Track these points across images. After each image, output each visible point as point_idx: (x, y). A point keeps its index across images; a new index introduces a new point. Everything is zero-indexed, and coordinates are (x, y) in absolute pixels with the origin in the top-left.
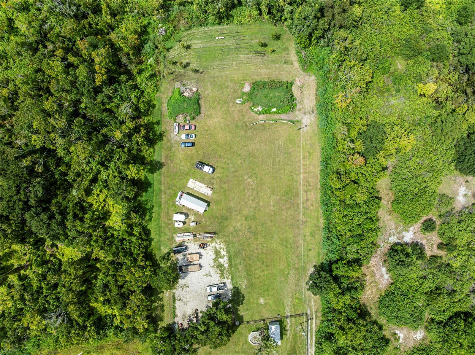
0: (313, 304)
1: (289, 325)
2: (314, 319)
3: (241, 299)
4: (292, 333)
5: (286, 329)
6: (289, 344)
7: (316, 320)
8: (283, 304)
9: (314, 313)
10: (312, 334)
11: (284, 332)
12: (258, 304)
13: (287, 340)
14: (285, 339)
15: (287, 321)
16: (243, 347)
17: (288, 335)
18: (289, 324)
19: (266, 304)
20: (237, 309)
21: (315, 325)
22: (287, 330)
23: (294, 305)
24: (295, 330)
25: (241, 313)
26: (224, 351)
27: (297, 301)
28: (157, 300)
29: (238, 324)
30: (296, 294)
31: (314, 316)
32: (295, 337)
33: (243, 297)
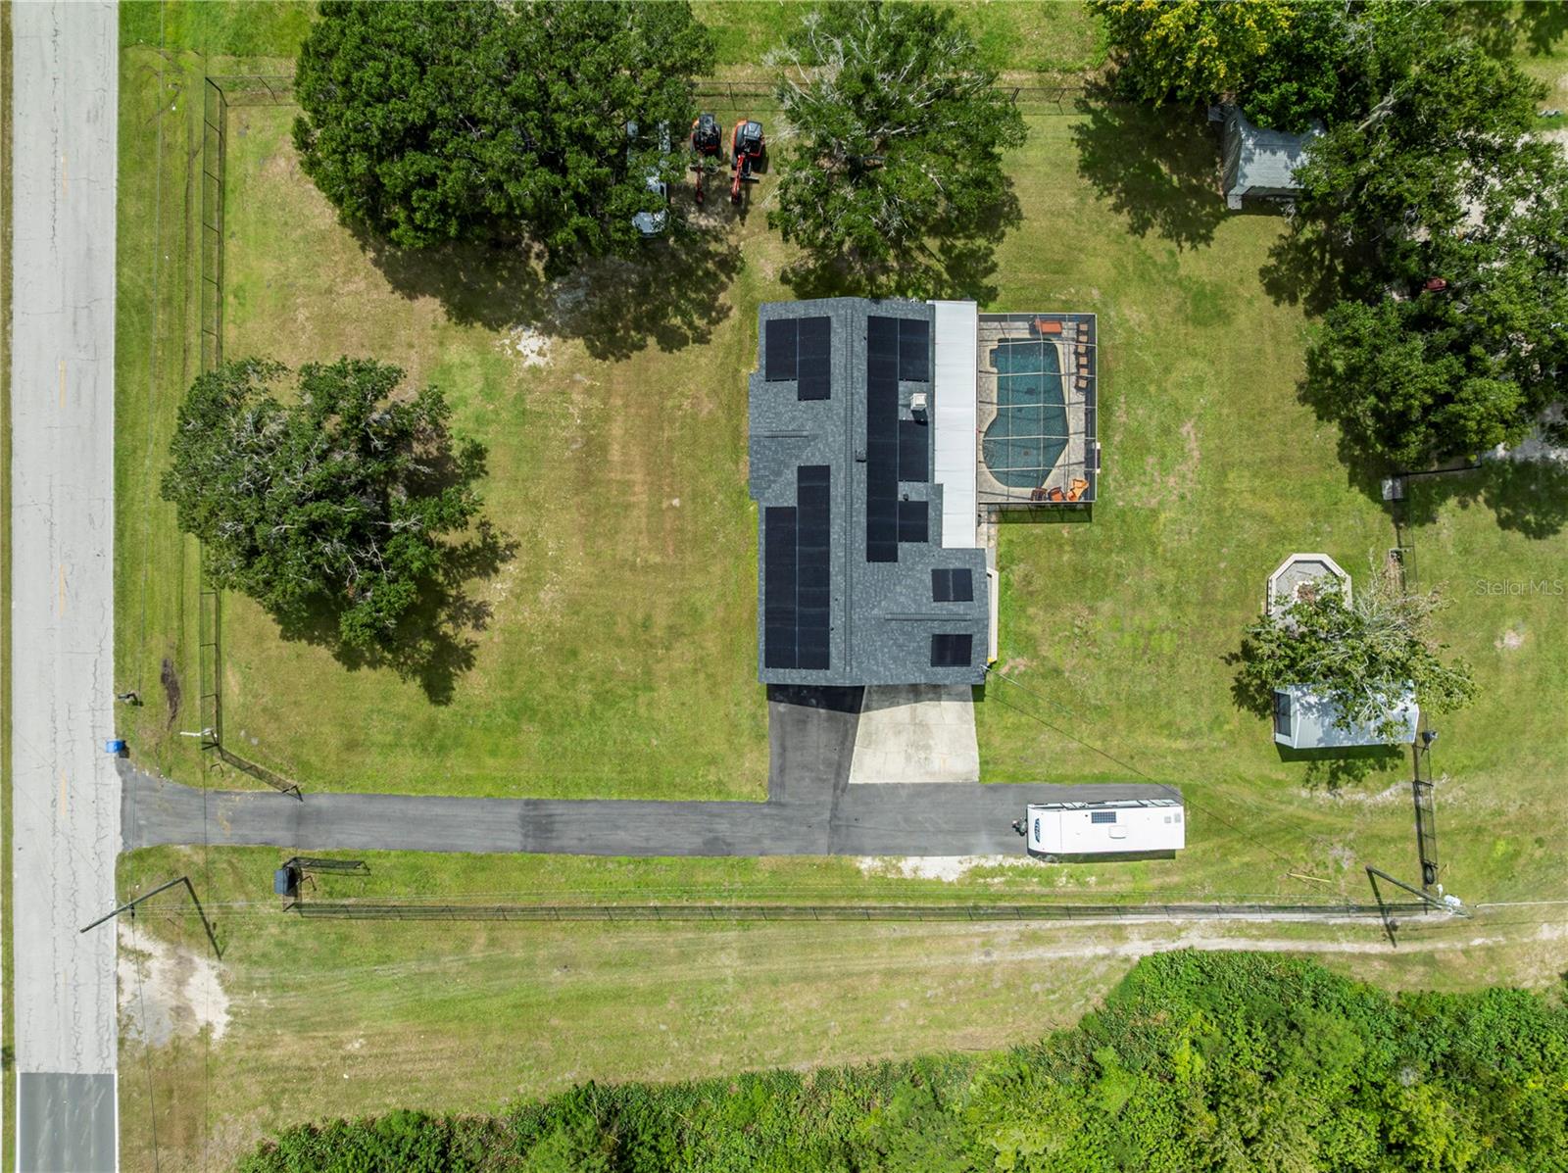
0: (1477, 942)
1: (1361, 796)
2: (1387, 948)
3: (1530, 517)
4: (1318, 817)
5: (1343, 777)
6: (1251, 798)
7: (1384, 958)
8: (1490, 765)
9: (1425, 947)
10: (1300, 938)
11: (1325, 766)
12: (1492, 621)
13: (1278, 784)
14: (1281, 776)
15: (1387, 786)
16: (1252, 516)
17: (1305, 793)
18: (1370, 801)
19: (1496, 665)
20: (1474, 494)
21: (1352, 956)
22: (1333, 782)
23: (1479, 831)
24: (1331, 831)
25: (1448, 511)
26: (1233, 403)
27: (1501, 847)
28: (1540, 24)
29: (1386, 492)
30: (1540, 842)
31: (1405, 948)
32: (1293, 831)
33: (1539, 532)
